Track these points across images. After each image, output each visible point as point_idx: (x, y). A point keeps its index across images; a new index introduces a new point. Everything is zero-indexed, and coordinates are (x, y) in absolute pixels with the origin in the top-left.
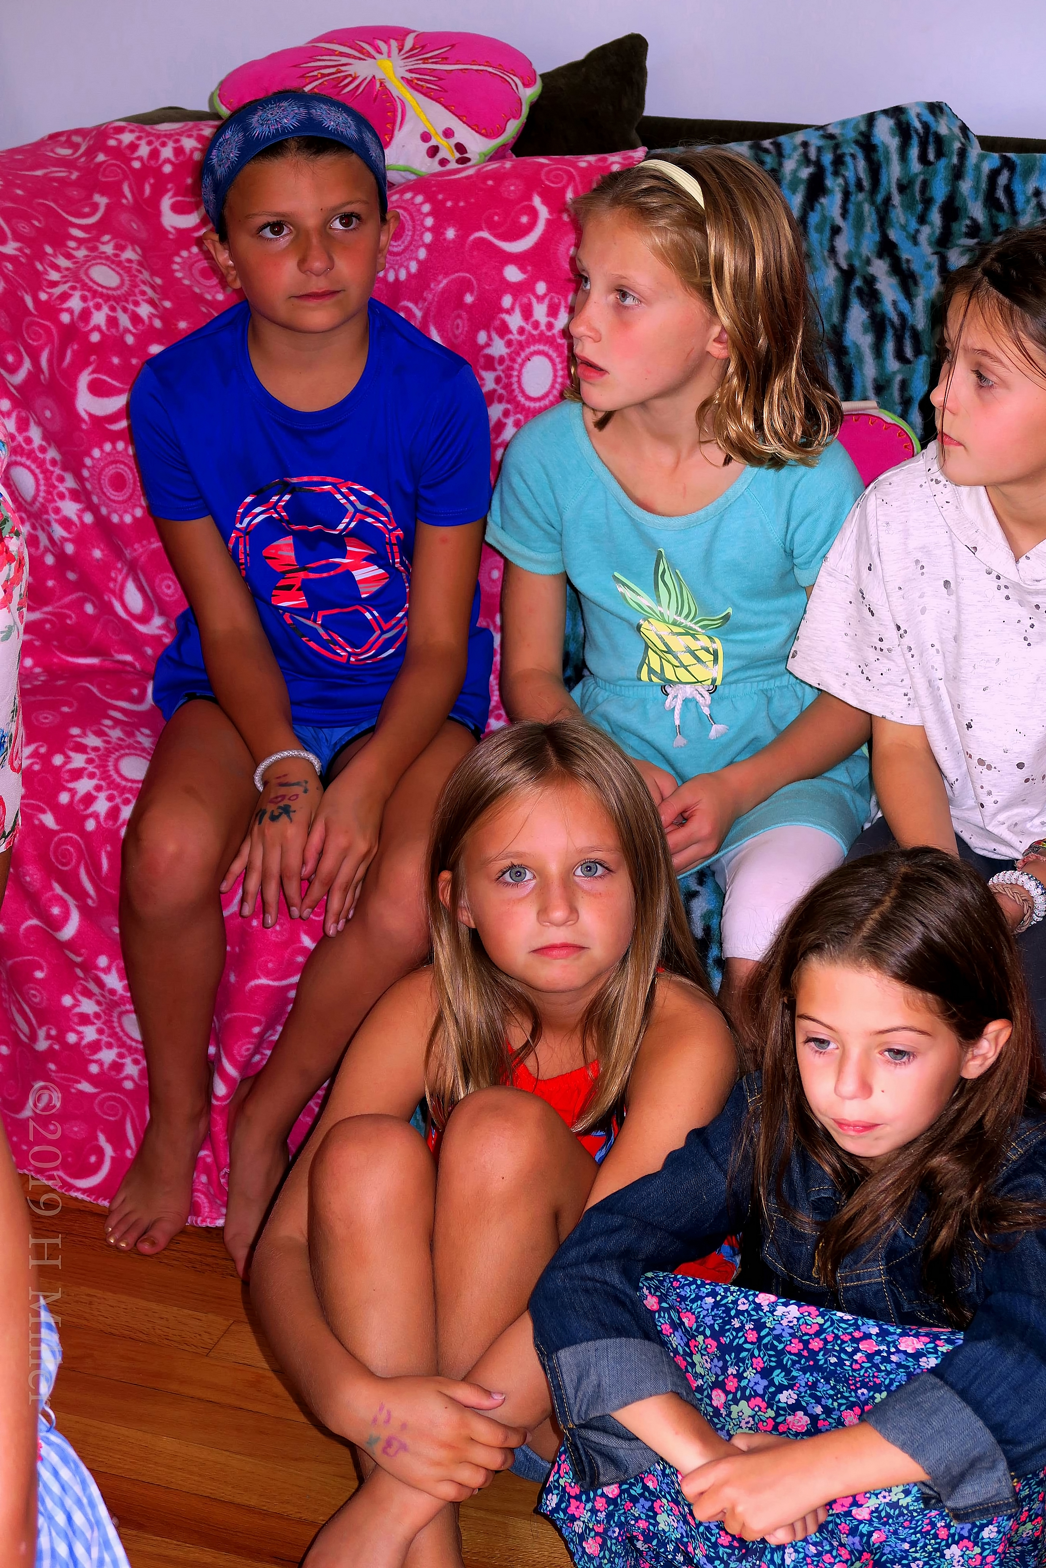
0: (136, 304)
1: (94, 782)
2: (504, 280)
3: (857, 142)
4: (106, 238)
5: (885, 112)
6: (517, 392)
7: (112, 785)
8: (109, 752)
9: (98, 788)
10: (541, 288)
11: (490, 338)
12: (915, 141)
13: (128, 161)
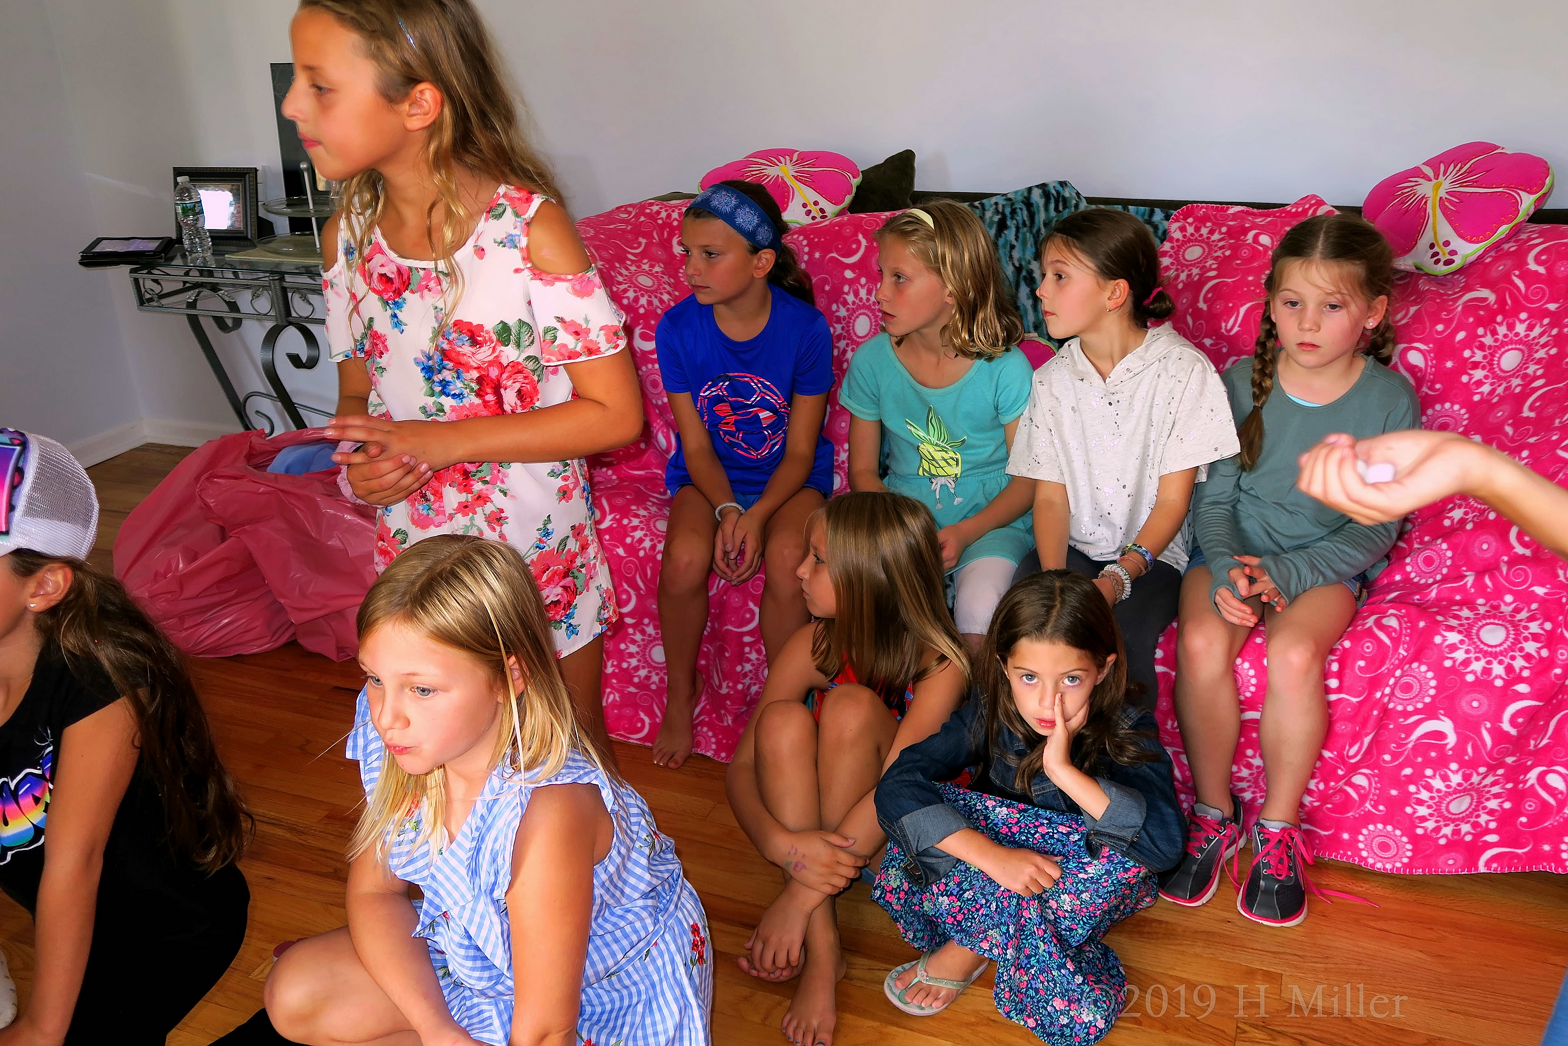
0: (661, 294)
1: (644, 532)
2: (844, 277)
3: (1023, 202)
4: (645, 261)
5: (1037, 186)
6: (852, 334)
7: (653, 534)
8: (650, 518)
9: (646, 535)
10: (863, 280)
11: (838, 307)
12: (1052, 201)
13: (656, 220)
